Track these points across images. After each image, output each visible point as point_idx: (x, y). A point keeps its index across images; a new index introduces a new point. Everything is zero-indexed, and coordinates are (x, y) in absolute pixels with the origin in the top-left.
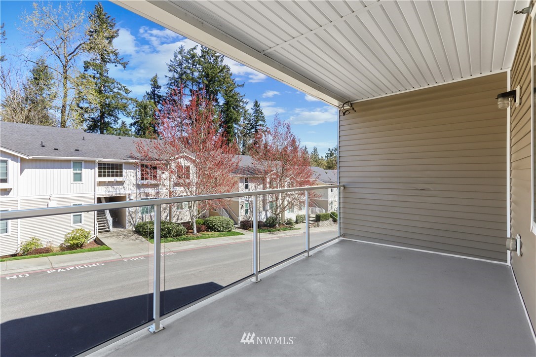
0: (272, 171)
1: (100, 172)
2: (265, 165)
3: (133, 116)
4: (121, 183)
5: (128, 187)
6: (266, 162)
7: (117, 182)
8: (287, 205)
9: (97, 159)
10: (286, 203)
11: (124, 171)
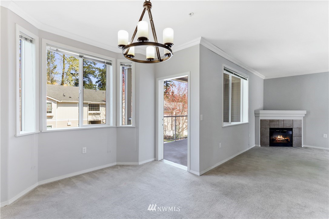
0: (177, 108)
1: (89, 108)
2: (173, 105)
3: (98, 77)
4: (99, 114)
5: (102, 116)
6: (174, 103)
7: (97, 113)
8: (185, 127)
9: (89, 102)
10: (184, 126)
11: (100, 108)
